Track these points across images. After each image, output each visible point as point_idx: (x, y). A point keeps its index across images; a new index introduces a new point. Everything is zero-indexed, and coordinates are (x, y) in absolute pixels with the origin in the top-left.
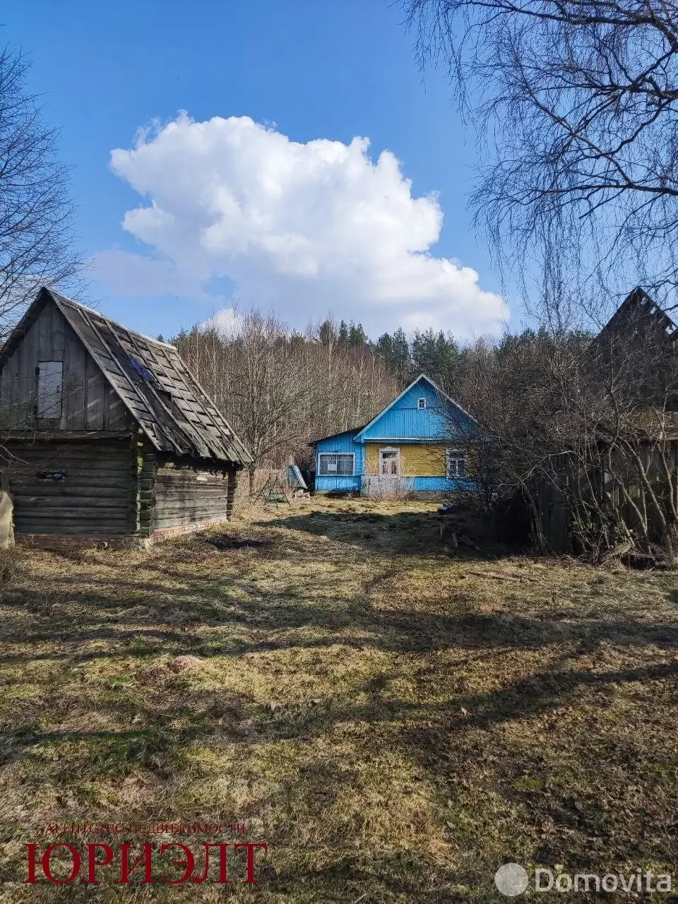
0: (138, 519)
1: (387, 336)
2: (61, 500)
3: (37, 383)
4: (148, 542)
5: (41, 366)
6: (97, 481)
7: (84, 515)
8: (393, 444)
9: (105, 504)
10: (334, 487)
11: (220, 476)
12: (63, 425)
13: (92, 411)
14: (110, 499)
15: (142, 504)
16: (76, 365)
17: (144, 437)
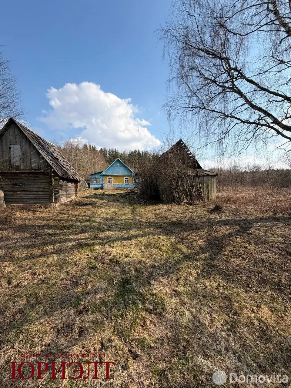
0: (53, 198)
1: (102, 149)
2: (23, 193)
3: (10, 152)
4: (57, 205)
5: (11, 146)
6: (37, 186)
7: (33, 198)
8: (111, 176)
9: (40, 194)
10: (95, 187)
11: (74, 184)
12: (22, 167)
13: (33, 163)
14: (43, 192)
15: (54, 193)
16: (26, 147)
17: (54, 172)
